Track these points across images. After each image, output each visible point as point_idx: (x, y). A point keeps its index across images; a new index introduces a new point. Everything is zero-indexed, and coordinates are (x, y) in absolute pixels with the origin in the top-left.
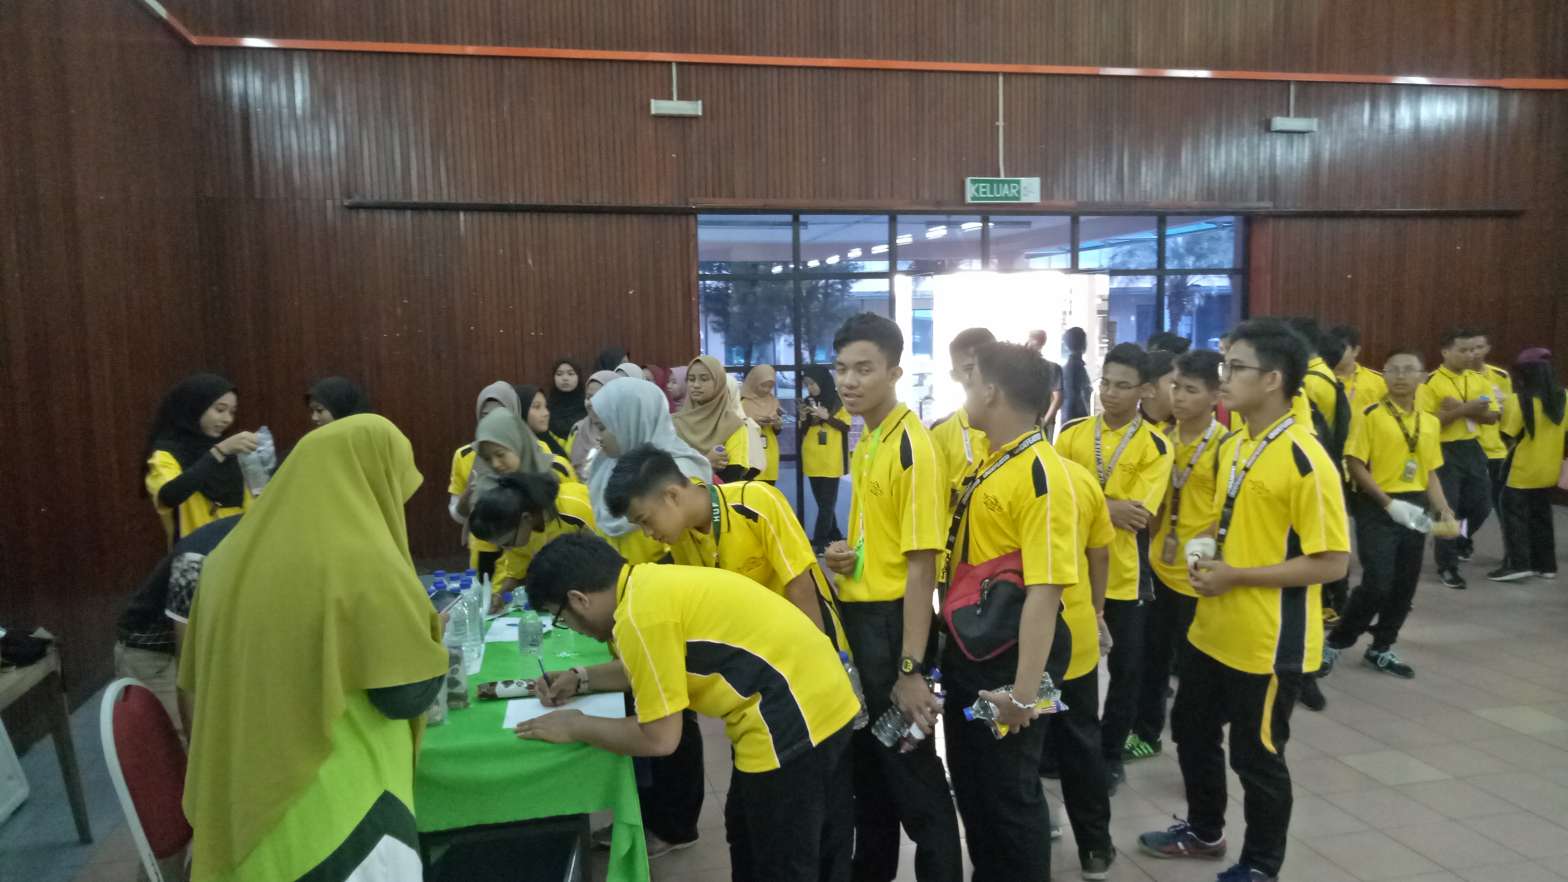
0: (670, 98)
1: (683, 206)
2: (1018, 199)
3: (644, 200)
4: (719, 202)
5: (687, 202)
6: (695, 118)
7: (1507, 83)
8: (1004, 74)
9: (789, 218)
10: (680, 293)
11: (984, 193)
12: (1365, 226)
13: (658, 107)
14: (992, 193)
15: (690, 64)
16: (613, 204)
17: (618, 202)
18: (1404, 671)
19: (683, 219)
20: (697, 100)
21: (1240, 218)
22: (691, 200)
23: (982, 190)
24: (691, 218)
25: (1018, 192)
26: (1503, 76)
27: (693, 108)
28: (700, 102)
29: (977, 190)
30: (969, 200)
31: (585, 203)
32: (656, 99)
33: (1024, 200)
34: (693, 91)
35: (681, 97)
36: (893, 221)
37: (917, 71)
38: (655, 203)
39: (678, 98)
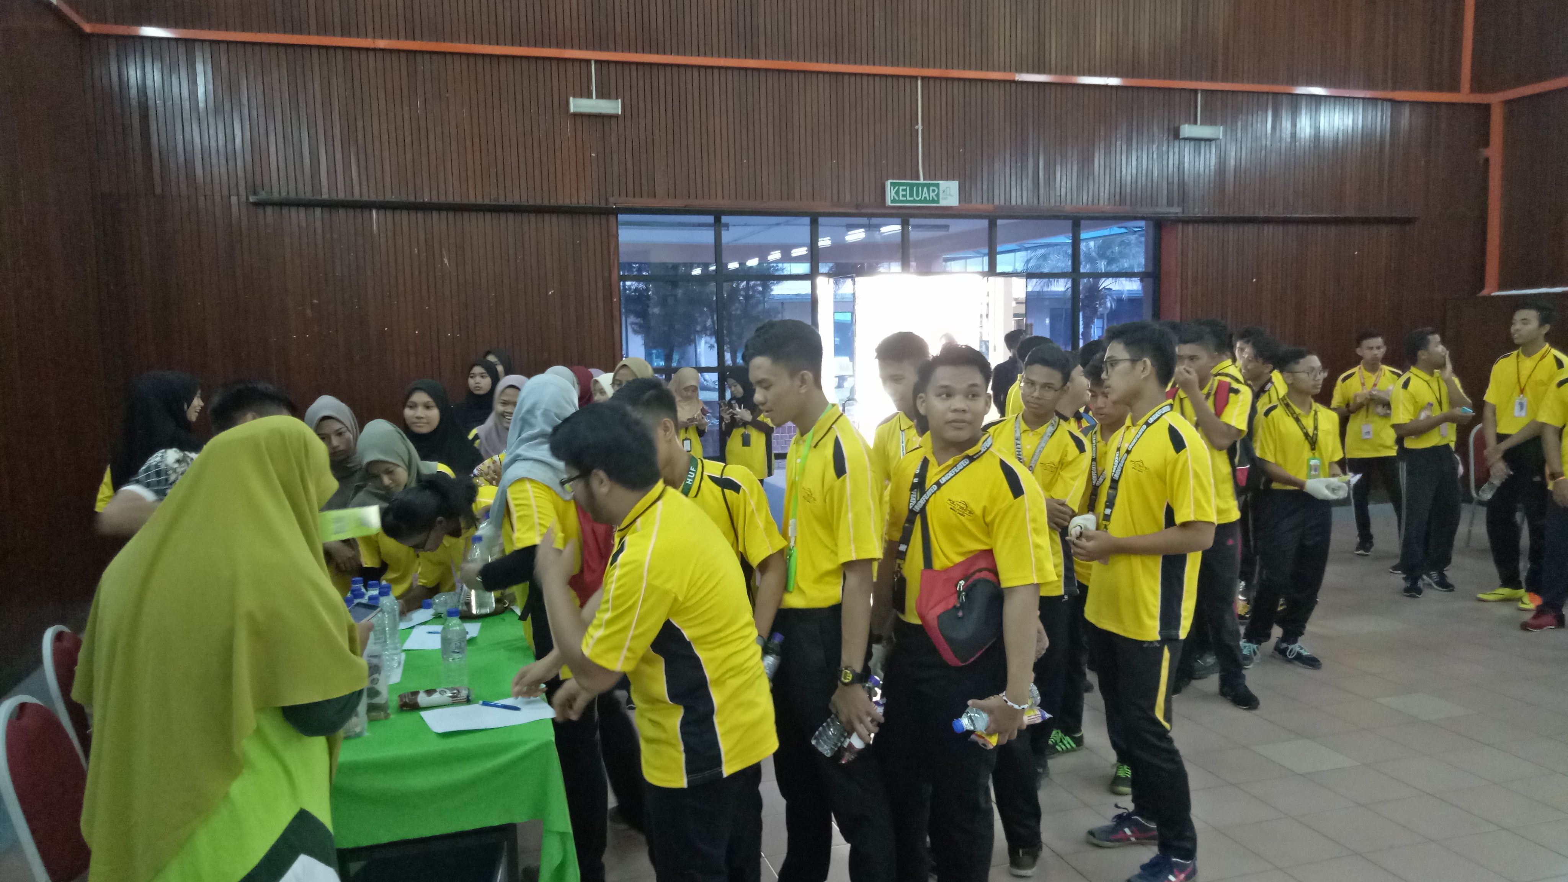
0: (589, 96)
1: (603, 205)
2: (938, 202)
3: (564, 200)
4: (638, 202)
5: (607, 202)
6: (616, 116)
7: (1399, 95)
8: (923, 78)
9: (710, 219)
10: (601, 295)
11: (903, 196)
13: (578, 105)
14: (911, 195)
15: (608, 62)
16: (531, 202)
17: (538, 201)
18: (1311, 662)
19: (604, 219)
20: (617, 99)
21: (1151, 223)
22: (612, 200)
23: (901, 193)
24: (612, 218)
25: (938, 195)
26: (1394, 89)
27: (612, 107)
28: (619, 101)
29: (897, 193)
30: (889, 203)
31: (502, 202)
32: (574, 97)
33: (943, 203)
34: (612, 89)
35: (601, 95)
36: (814, 223)
37: (837, 74)
38: (574, 202)
39: (597, 98)
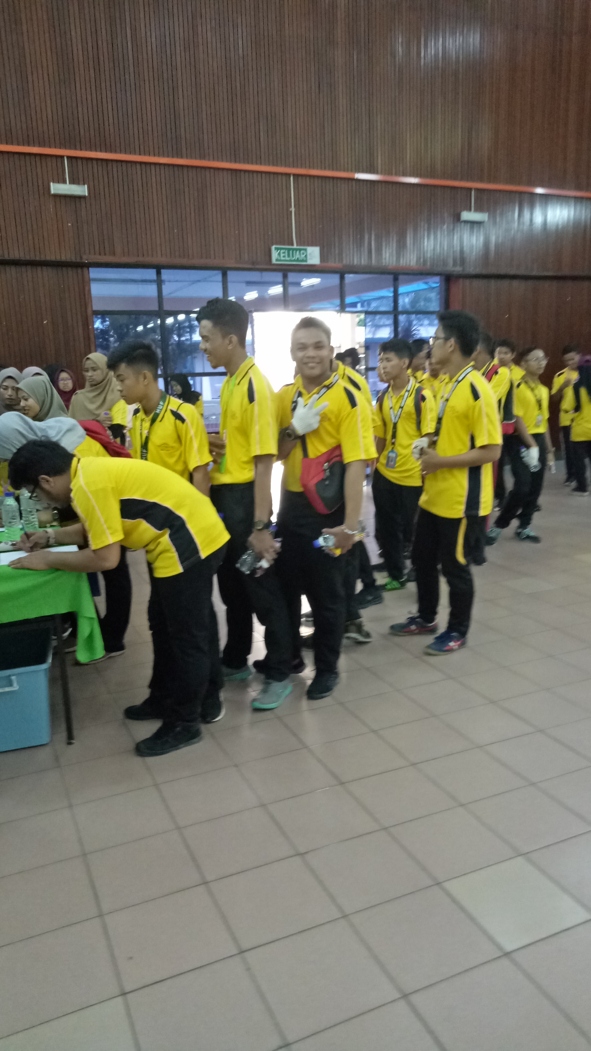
0: (64, 182)
1: (78, 260)
2: (306, 261)
3: (51, 257)
4: (104, 259)
5: (81, 258)
6: (84, 197)
8: (294, 175)
9: (151, 274)
10: (80, 324)
11: (284, 257)
12: (515, 283)
13: (56, 188)
14: (289, 256)
15: (76, 158)
16: (28, 258)
17: (31, 256)
18: (535, 539)
19: (80, 270)
20: (84, 184)
21: (443, 278)
22: (85, 257)
23: (282, 255)
24: (85, 270)
25: (306, 256)
27: (81, 190)
28: (86, 186)
29: (279, 254)
30: (274, 261)
32: (53, 182)
33: (309, 262)
34: (81, 179)
35: (73, 182)
36: (224, 275)
37: (236, 170)
38: (58, 258)
39: (70, 183)
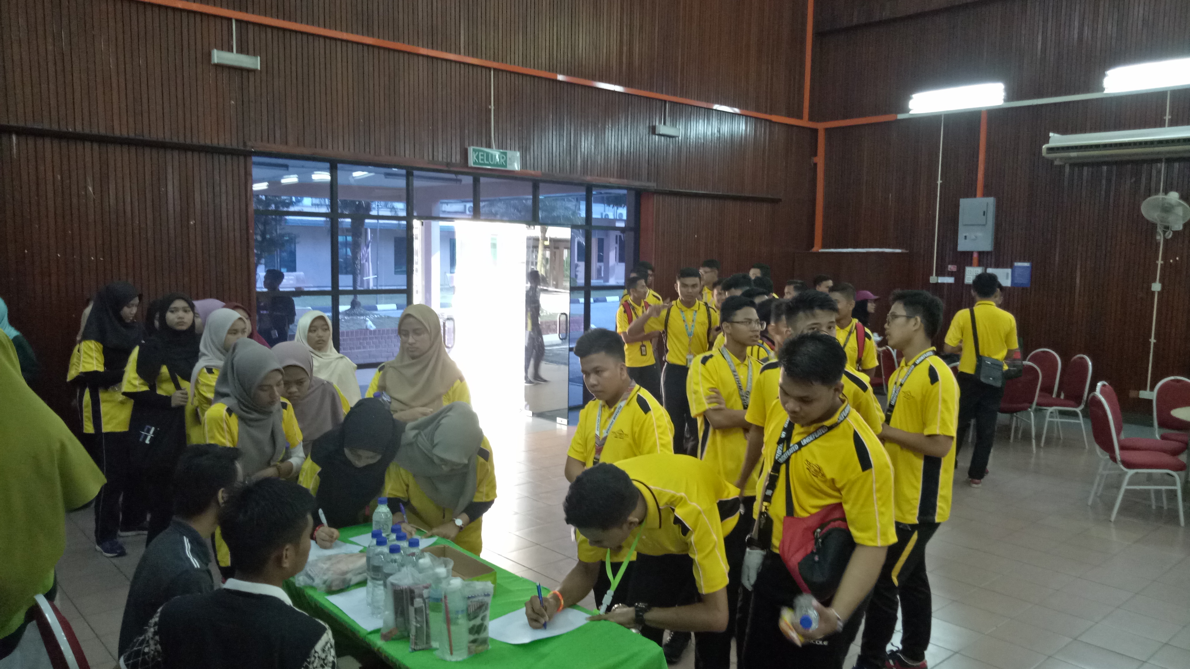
0: (230, 50)
1: (241, 147)
2: (506, 166)
3: (205, 140)
5: (245, 144)
6: (254, 71)
8: (495, 69)
11: (482, 160)
13: (218, 56)
14: (487, 160)
16: (175, 141)
17: (180, 139)
19: (240, 159)
20: (255, 56)
21: (633, 192)
22: (249, 144)
23: (480, 157)
24: (247, 159)
25: (506, 162)
27: (252, 62)
28: (259, 58)
29: (477, 157)
30: (471, 163)
32: (217, 49)
33: (509, 168)
34: (252, 49)
35: (241, 50)
36: (409, 175)
39: (237, 52)
